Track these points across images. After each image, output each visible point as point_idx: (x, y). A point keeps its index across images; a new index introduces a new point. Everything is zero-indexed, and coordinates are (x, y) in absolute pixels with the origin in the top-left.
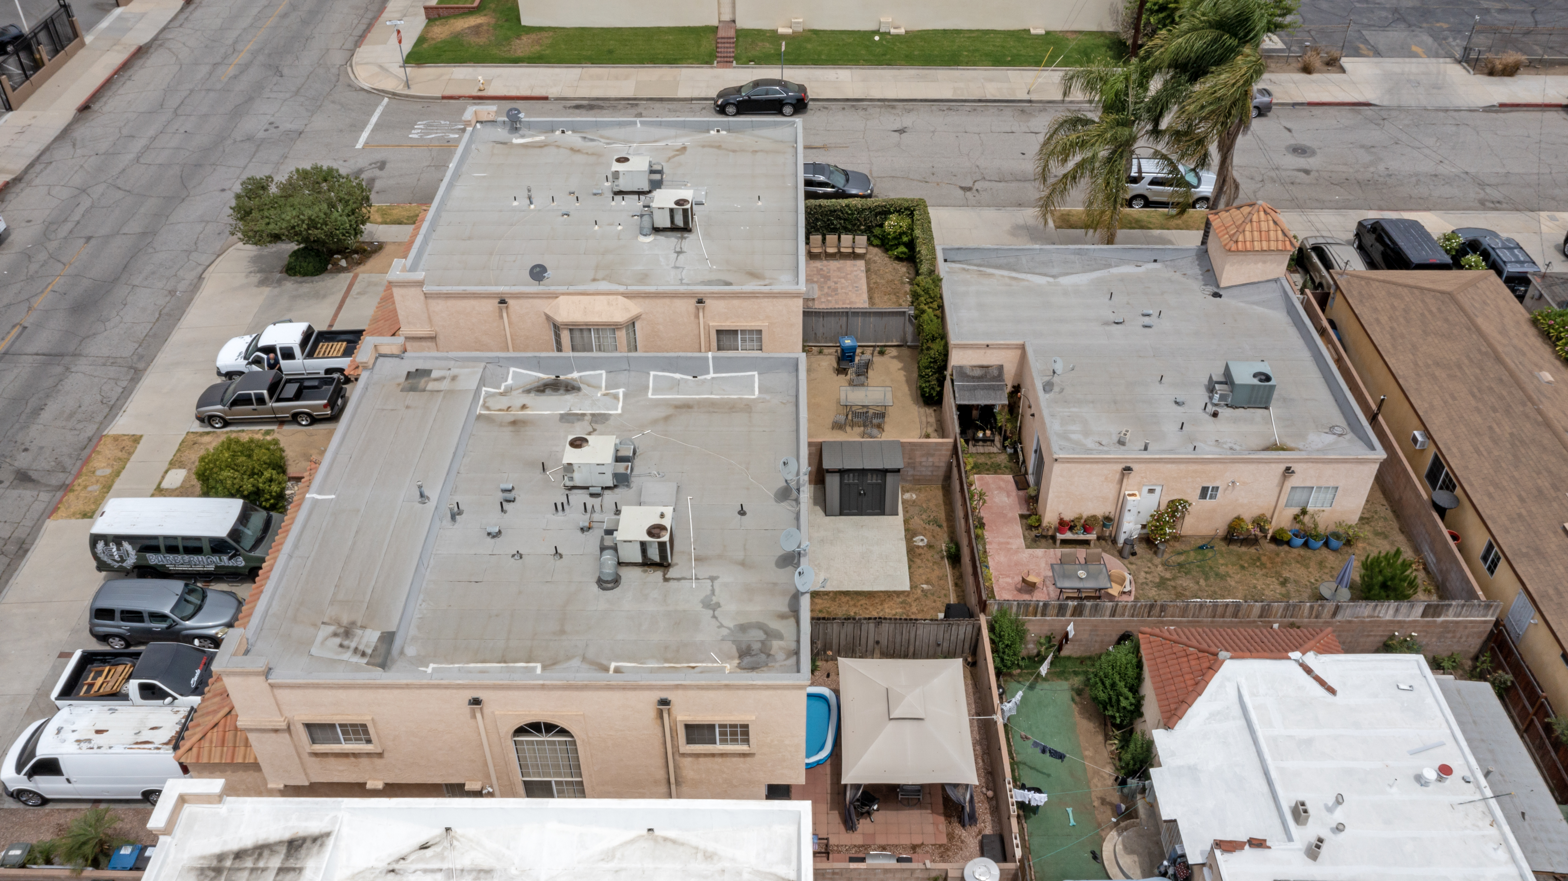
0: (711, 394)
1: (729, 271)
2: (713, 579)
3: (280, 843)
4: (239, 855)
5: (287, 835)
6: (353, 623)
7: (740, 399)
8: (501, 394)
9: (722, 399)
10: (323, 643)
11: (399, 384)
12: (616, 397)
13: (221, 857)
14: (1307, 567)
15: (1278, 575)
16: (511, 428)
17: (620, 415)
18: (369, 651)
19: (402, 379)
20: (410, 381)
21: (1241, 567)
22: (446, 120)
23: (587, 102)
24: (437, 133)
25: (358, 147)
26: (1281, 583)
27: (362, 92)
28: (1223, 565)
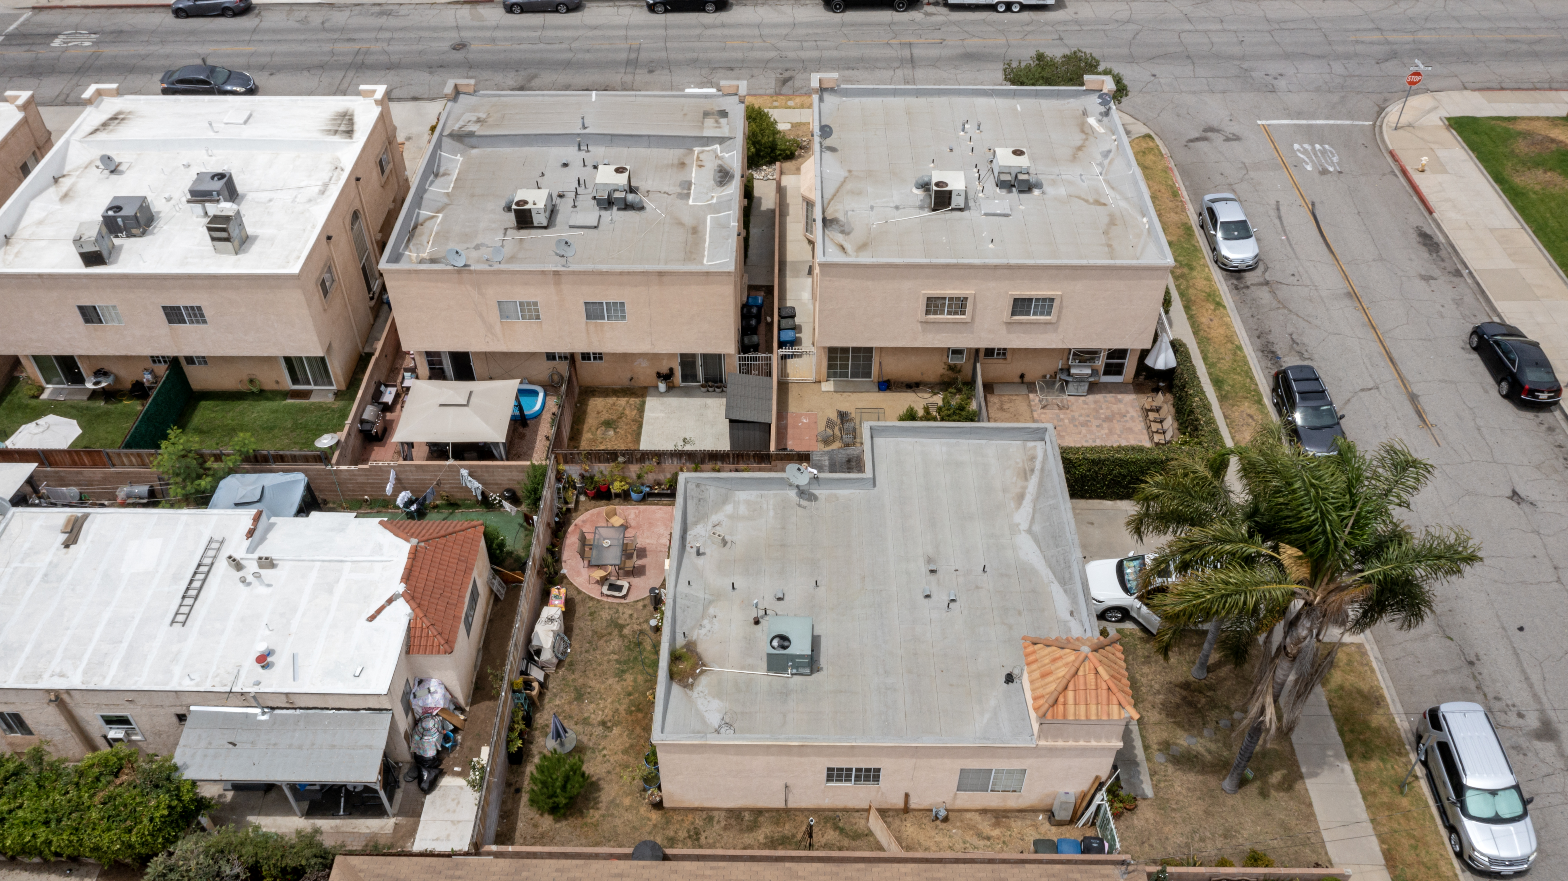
3: (351, 127)
5: (355, 129)
7: (703, 256)
9: (704, 248)
11: (710, 108)
16: (677, 164)
17: (687, 203)
20: (714, 112)
21: (630, 694)
22: (1340, 159)
23: (1443, 241)
24: (1309, 157)
25: (1259, 122)
26: (603, 723)
27: (1376, 109)
28: (635, 681)
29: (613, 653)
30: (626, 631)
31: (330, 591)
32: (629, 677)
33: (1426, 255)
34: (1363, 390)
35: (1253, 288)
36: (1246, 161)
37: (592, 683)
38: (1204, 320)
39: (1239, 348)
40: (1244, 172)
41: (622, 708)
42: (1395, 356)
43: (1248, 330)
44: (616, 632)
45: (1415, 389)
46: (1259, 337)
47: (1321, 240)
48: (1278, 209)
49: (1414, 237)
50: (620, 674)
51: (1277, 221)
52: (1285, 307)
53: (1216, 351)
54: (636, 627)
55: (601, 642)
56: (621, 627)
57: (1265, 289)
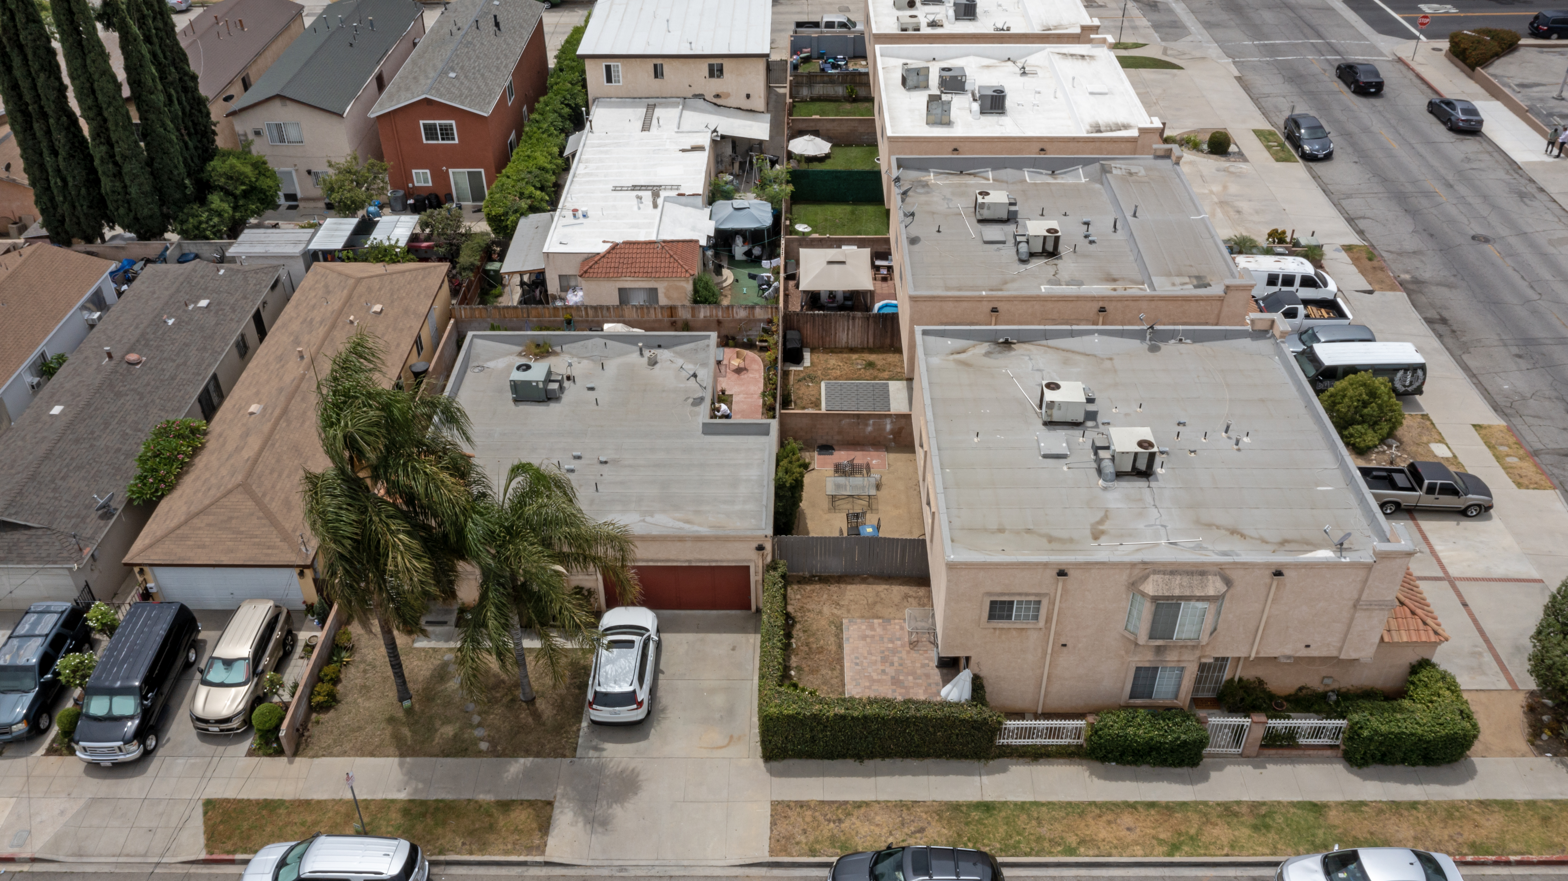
1: (990, 368)
16: (1116, 274)
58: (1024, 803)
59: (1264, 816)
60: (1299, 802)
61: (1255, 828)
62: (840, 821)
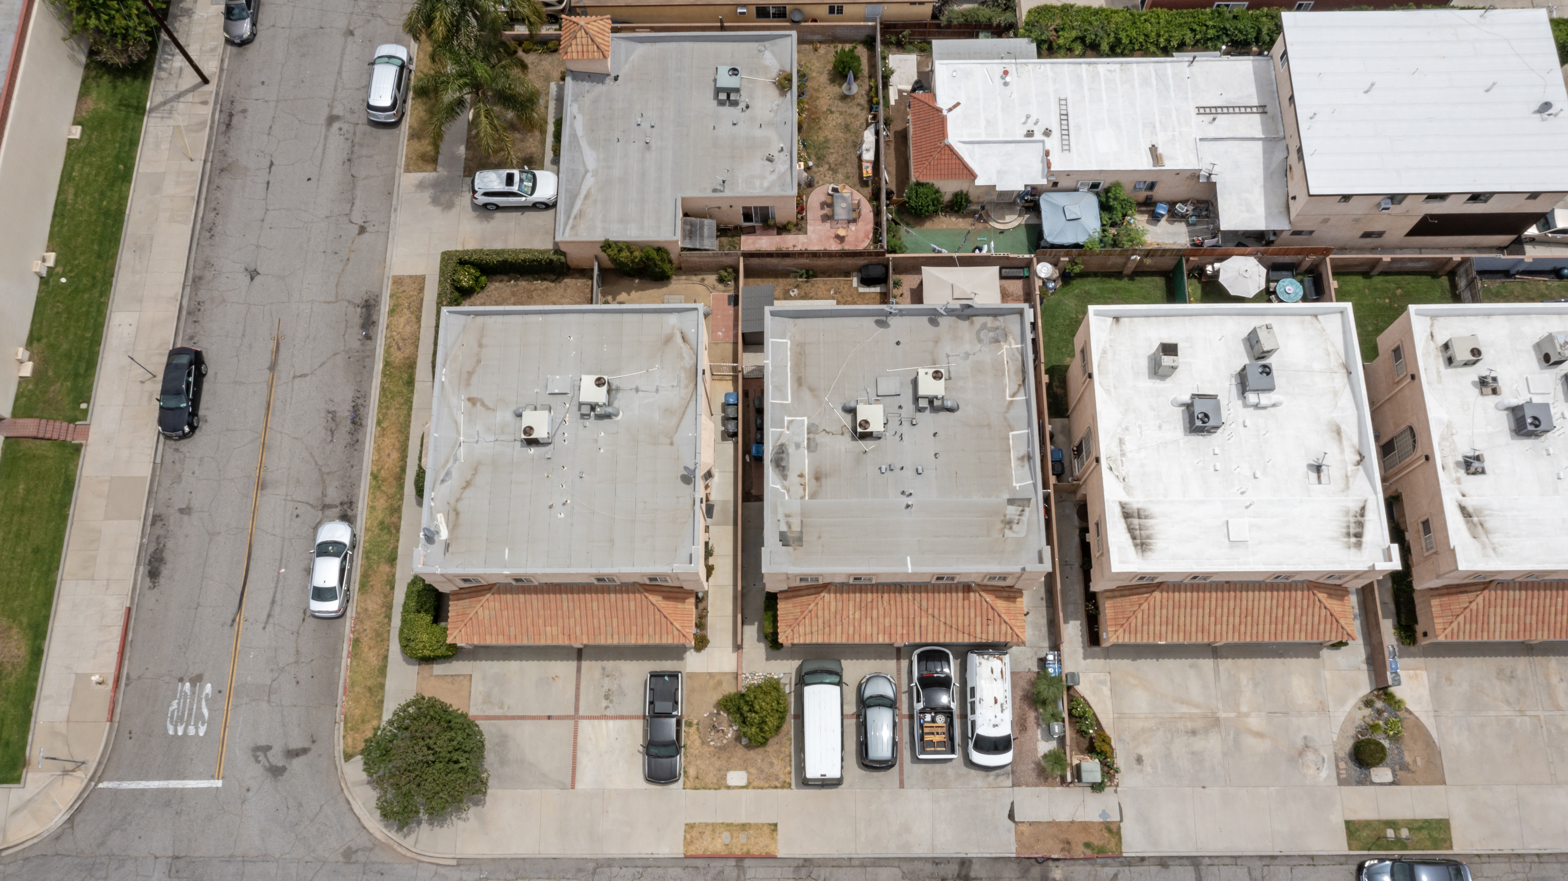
0: (786, 366)
1: (662, 356)
2: (948, 356)
3: (1126, 523)
4: (1134, 538)
5: (1123, 520)
6: (1002, 521)
7: (791, 349)
8: (788, 492)
9: (791, 360)
10: (1016, 533)
11: (795, 549)
12: (790, 422)
13: (1136, 545)
14: (818, 98)
15: (824, 113)
16: (823, 480)
17: (809, 418)
18: (1021, 508)
19: (790, 549)
20: (791, 543)
21: (820, 128)
22: (169, 705)
23: (141, 568)
24: (199, 708)
25: (219, 783)
26: (832, 112)
27: (78, 819)
28: (818, 136)
29: (832, 153)
30: (827, 166)
31: (988, 121)
32: (821, 139)
33: (170, 544)
34: (305, 375)
35: (337, 502)
36: (264, 705)
37: (841, 135)
38: (395, 455)
39: (379, 423)
40: (275, 684)
41: (823, 121)
42: (263, 412)
43: (362, 451)
44: (833, 166)
45: (267, 374)
46: (357, 441)
47: (252, 563)
48: (269, 616)
49: (165, 571)
50: (827, 141)
51: (279, 596)
52: (322, 474)
53: (399, 416)
54: (821, 169)
55: (840, 159)
56: (830, 169)
57: (328, 501)
58: (412, 402)
59: (389, 529)
60: (397, 552)
61: (382, 523)
62: (409, 308)
